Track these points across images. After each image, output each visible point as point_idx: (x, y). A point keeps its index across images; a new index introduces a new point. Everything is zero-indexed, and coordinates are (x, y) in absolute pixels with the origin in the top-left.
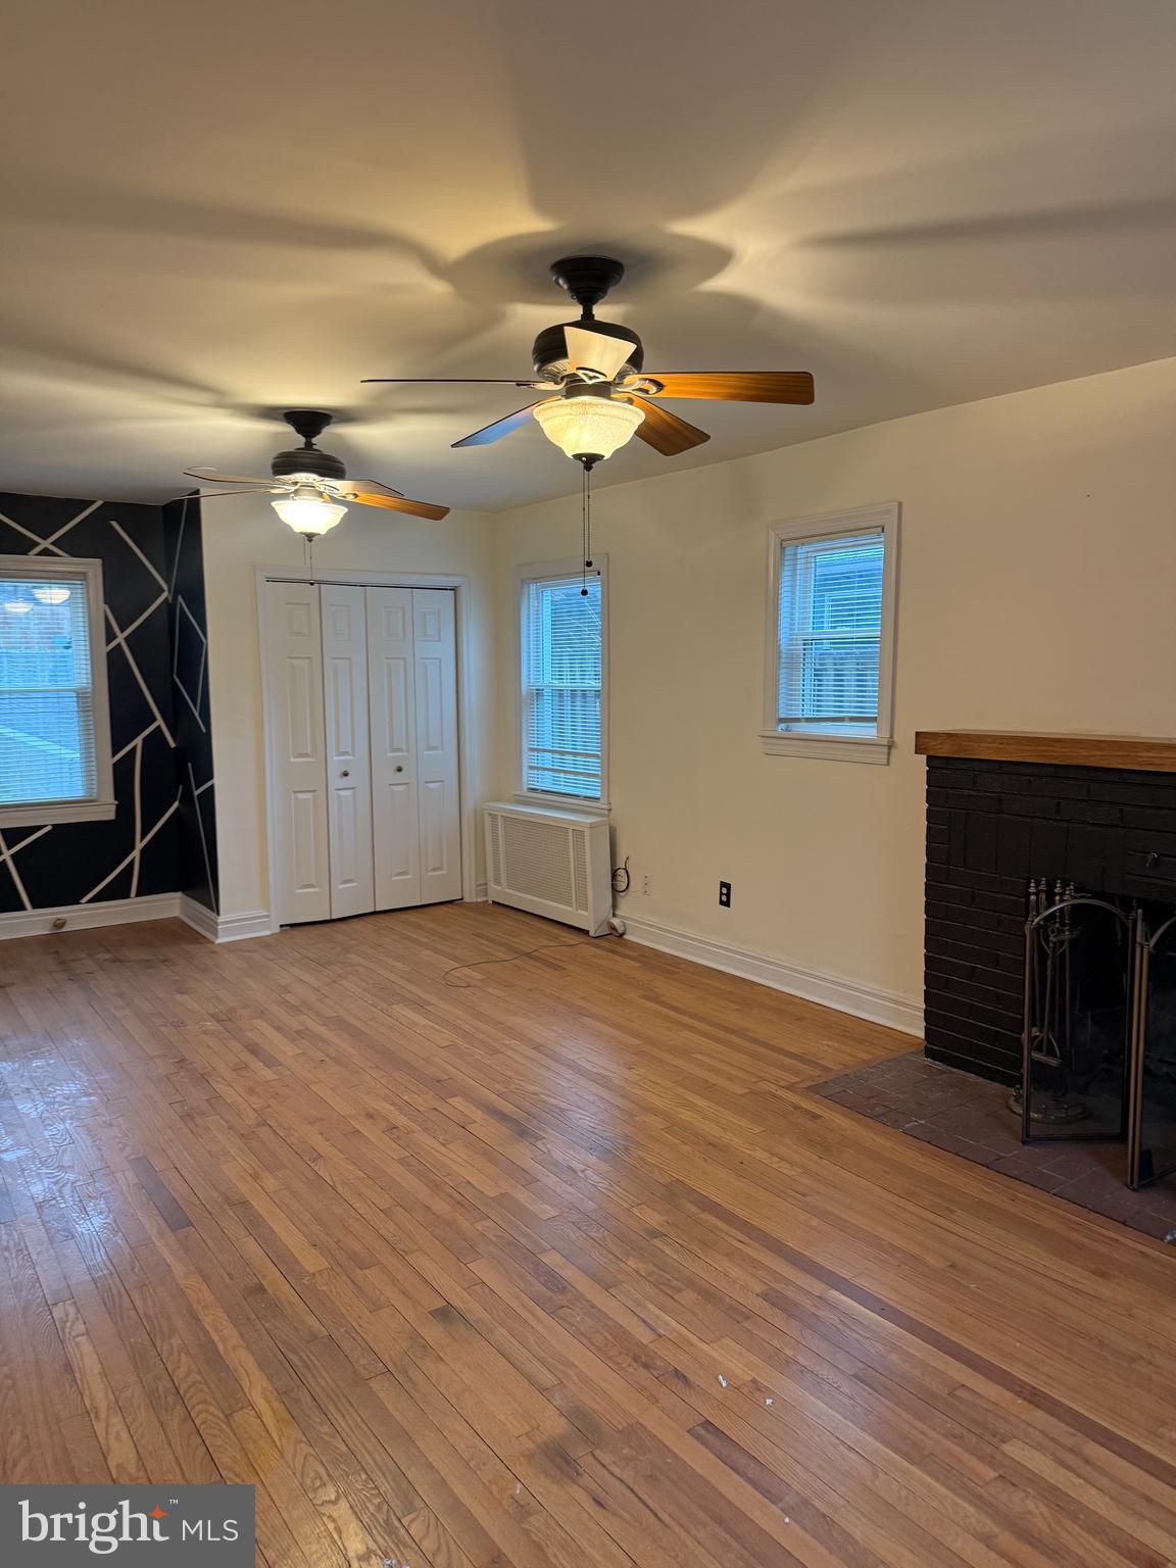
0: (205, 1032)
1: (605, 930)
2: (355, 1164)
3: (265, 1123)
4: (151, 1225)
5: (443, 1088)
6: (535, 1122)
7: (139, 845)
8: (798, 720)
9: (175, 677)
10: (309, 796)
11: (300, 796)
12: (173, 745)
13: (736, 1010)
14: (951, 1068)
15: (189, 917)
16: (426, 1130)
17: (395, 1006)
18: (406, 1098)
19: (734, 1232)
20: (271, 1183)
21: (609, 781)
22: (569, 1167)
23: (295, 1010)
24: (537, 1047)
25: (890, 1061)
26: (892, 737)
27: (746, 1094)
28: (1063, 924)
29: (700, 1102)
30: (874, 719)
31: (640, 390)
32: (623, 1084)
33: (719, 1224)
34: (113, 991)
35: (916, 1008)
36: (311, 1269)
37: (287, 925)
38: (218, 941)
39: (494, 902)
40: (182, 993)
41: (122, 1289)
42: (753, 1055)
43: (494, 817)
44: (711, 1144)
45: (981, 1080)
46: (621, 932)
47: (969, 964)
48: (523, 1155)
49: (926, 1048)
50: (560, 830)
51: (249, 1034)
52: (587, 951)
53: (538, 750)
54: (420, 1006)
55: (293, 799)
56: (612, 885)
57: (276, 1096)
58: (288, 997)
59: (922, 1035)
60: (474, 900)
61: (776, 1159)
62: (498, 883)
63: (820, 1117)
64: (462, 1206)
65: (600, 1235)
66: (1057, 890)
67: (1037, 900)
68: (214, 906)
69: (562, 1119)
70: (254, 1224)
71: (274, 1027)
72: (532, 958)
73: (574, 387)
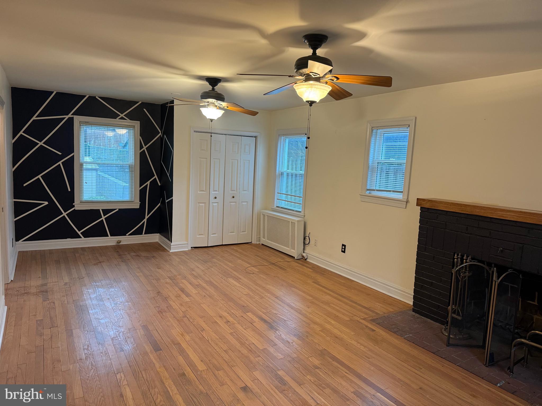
0: (166, 283)
1: (300, 257)
2: (215, 333)
3: (186, 317)
4: (148, 348)
5: (245, 309)
6: (276, 324)
7: (147, 217)
8: (374, 190)
9: (162, 162)
10: (203, 204)
11: (201, 204)
12: (159, 184)
13: (346, 290)
14: (421, 317)
15: (161, 242)
16: (239, 323)
17: (229, 279)
18: (232, 311)
19: (344, 369)
20: (188, 338)
21: (305, 206)
22: (287, 341)
23: (196, 277)
24: (277, 297)
25: (399, 312)
26: (408, 199)
27: (349, 320)
28: (466, 270)
29: (333, 322)
30: (402, 192)
31: (331, 79)
32: (306, 313)
33: (339, 366)
34: (136, 266)
35: (411, 294)
36: (200, 369)
37: (193, 247)
38: (171, 251)
39: (262, 244)
40: (159, 269)
41: (139, 370)
42: (351, 306)
43: (264, 215)
44: (336, 337)
45: (432, 321)
46: (306, 258)
47: (431, 281)
48: (272, 336)
49: (413, 309)
50: (287, 222)
51: (181, 285)
52: (294, 264)
53: (281, 193)
54: (237, 279)
55: (198, 205)
56: (304, 242)
57: (189, 307)
58: (193, 272)
59: (412, 304)
60: (256, 243)
61: (359, 345)
62: (264, 237)
63: (375, 331)
64: (251, 352)
65: (298, 366)
66: (465, 258)
67: (457, 261)
68: (170, 239)
69: (285, 324)
70: (182, 352)
71: (189, 283)
72: (275, 265)
73: (308, 78)
